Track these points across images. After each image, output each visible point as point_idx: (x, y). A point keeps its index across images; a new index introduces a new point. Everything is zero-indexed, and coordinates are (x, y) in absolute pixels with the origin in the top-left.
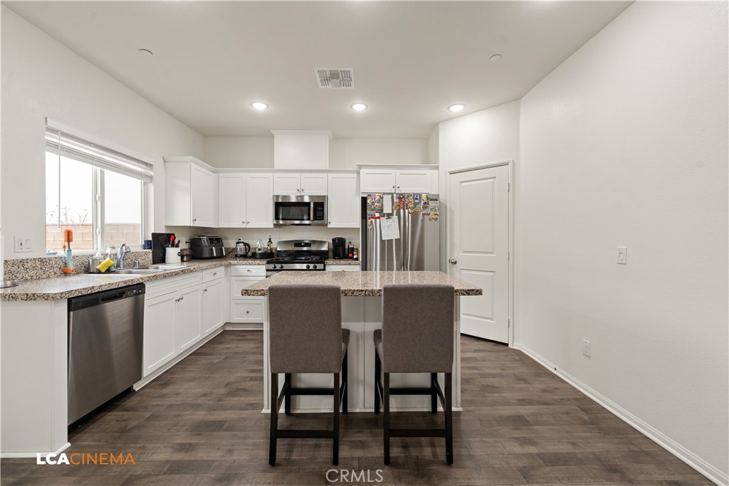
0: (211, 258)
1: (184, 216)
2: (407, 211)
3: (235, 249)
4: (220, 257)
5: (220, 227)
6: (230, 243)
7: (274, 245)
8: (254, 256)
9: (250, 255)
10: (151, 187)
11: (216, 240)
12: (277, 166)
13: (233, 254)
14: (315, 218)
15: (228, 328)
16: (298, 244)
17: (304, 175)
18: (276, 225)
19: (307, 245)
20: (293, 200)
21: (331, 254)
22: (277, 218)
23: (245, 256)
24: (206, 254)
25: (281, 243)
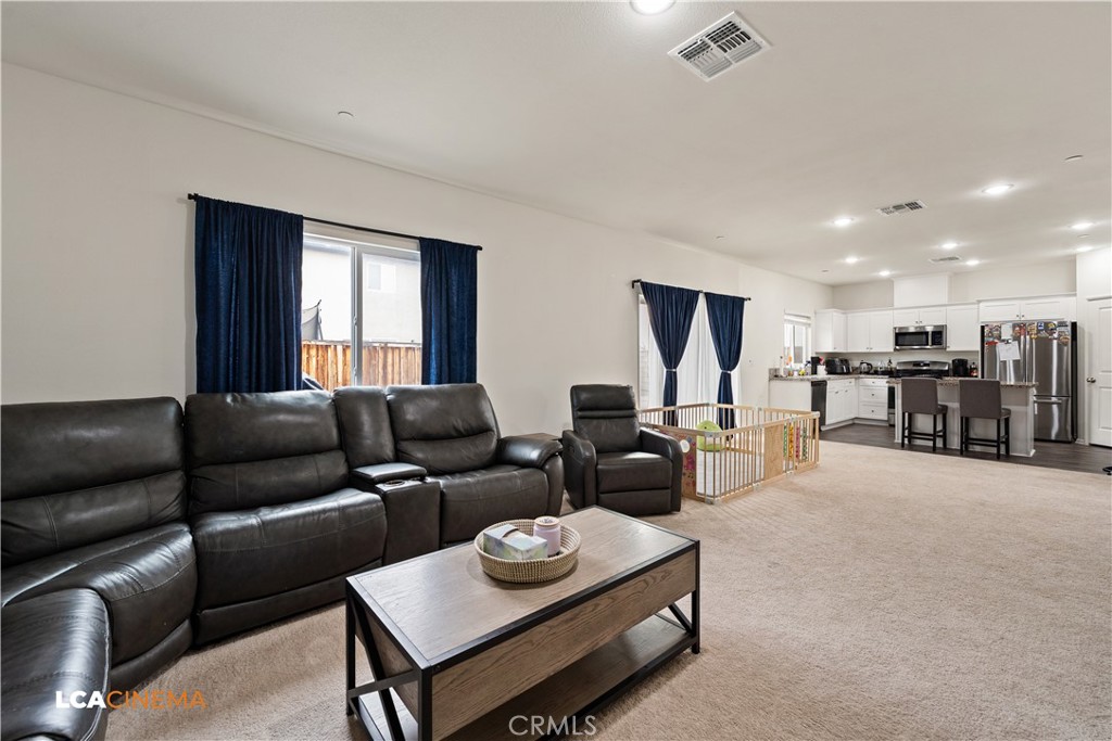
0: (843, 373)
1: (828, 346)
2: (1028, 337)
3: (860, 368)
4: (848, 373)
5: (849, 351)
6: (855, 363)
7: (894, 365)
8: (876, 373)
9: (872, 372)
10: (810, 330)
11: (845, 361)
12: (896, 305)
13: (857, 372)
14: (933, 344)
15: (856, 422)
16: (917, 364)
17: (922, 310)
18: (895, 350)
19: (928, 365)
20: (912, 330)
21: (951, 373)
22: (897, 344)
23: (868, 373)
24: (839, 370)
25: (899, 363)
